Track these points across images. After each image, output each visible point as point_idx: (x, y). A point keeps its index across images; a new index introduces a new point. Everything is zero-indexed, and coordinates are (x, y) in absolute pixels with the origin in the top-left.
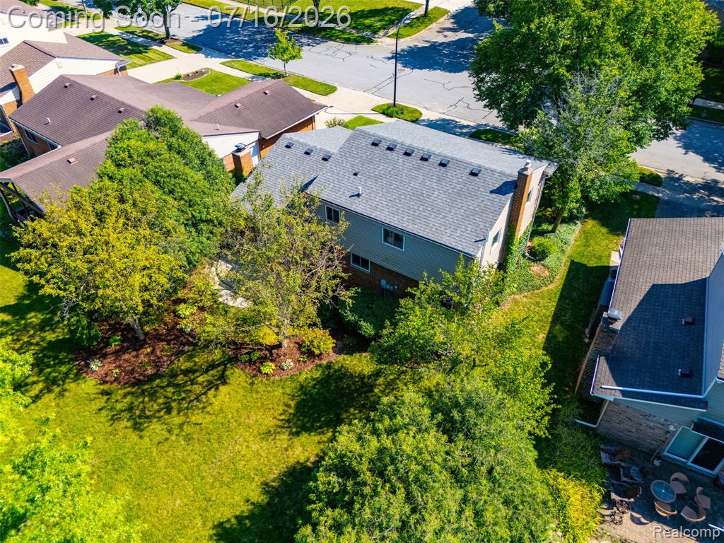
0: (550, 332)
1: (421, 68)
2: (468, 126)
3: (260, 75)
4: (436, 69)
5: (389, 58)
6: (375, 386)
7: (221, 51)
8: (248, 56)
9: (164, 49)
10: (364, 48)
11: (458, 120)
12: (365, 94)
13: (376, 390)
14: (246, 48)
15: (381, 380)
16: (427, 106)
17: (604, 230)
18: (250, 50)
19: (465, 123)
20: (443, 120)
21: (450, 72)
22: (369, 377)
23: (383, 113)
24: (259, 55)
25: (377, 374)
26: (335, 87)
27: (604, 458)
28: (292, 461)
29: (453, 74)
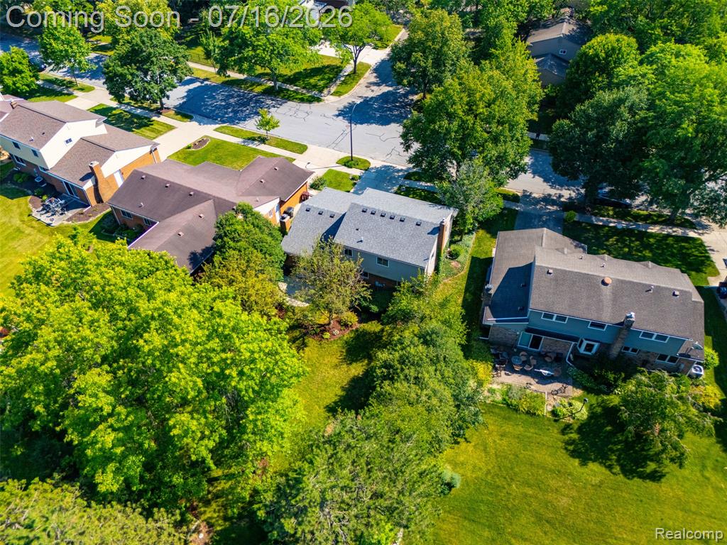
0: (464, 297)
1: (361, 123)
2: (402, 170)
3: (249, 139)
4: (372, 123)
5: (338, 116)
6: (382, 336)
7: (208, 117)
8: (231, 121)
9: (162, 119)
10: (315, 105)
11: (394, 166)
12: (328, 149)
13: (384, 338)
14: (226, 113)
15: (385, 333)
16: (373, 156)
17: (488, 236)
18: (231, 115)
19: (399, 167)
20: (385, 166)
21: (382, 125)
22: (379, 332)
23: (345, 165)
24: (240, 120)
25: (382, 330)
26: (306, 146)
27: (492, 351)
28: (352, 376)
29: (384, 127)
